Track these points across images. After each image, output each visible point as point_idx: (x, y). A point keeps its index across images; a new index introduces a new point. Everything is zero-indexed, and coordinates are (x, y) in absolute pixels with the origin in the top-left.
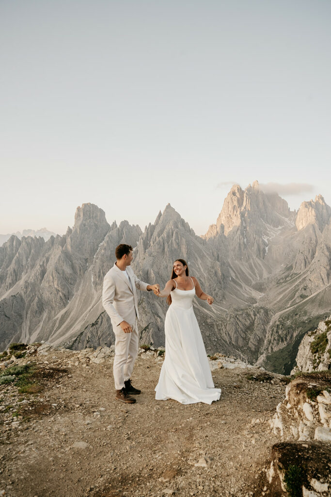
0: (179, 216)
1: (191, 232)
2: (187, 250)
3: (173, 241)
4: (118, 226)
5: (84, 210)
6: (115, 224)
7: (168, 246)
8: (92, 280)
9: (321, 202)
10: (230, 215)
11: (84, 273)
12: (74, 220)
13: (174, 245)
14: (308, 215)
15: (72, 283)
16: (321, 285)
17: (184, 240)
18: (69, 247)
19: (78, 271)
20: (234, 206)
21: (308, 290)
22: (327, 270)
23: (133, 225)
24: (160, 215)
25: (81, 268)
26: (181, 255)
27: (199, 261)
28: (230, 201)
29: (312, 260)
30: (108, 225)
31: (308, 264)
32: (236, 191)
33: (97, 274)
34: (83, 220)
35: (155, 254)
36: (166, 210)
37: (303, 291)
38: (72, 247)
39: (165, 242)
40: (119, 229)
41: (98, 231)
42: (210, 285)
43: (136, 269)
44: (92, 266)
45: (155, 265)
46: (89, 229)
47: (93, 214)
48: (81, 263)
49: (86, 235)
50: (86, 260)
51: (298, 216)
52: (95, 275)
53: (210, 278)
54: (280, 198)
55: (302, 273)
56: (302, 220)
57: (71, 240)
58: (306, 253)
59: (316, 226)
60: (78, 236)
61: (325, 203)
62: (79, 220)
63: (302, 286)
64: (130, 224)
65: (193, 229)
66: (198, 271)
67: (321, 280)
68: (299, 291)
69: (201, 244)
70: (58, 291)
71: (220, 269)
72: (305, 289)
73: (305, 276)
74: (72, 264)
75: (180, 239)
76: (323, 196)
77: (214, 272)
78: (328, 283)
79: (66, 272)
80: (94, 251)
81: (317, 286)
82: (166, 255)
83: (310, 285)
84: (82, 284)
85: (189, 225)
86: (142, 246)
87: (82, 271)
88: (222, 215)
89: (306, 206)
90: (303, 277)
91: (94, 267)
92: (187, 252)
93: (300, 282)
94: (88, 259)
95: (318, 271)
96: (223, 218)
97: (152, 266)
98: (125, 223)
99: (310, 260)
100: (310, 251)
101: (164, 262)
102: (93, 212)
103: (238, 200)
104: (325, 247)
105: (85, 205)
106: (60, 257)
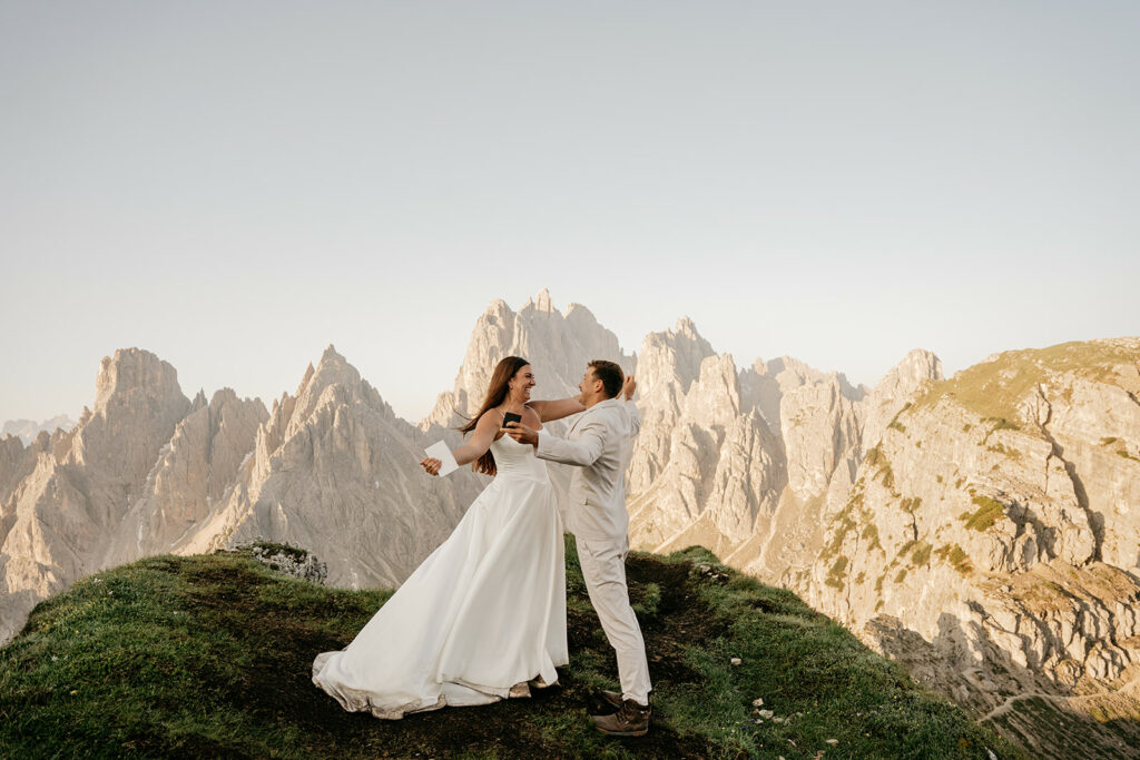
0: (354, 372)
1: (384, 410)
2: (369, 454)
3: (336, 434)
4: (209, 402)
5: (119, 365)
6: (201, 396)
7: (323, 445)
8: (140, 537)
9: (688, 332)
10: (483, 370)
11: (119, 520)
12: (96, 390)
13: (338, 443)
14: (659, 363)
15: (85, 547)
16: (684, 519)
17: (361, 430)
18: (79, 458)
19: (104, 517)
20: (492, 348)
21: (655, 532)
22: (694, 484)
23: (248, 400)
24: (311, 370)
25: (112, 507)
26: (354, 465)
27: (403, 479)
28: (482, 337)
29: (665, 464)
30: (185, 400)
31: (657, 472)
32: (497, 314)
33: (153, 523)
34: (117, 389)
35: (289, 465)
36: (323, 361)
37: (646, 535)
38: (85, 456)
39: (314, 435)
40: (209, 409)
41: (156, 414)
42: (426, 534)
43: (239, 505)
44: (140, 503)
45: (289, 493)
46: (133, 411)
47: (145, 374)
48: (112, 496)
49: (127, 426)
50: (126, 488)
51: (639, 366)
52: (148, 524)
53: (427, 516)
54: (600, 327)
55: (644, 494)
56: (647, 373)
57: (85, 441)
58: (653, 447)
59: (677, 385)
60: (103, 429)
61: (697, 335)
62: (105, 390)
63: (643, 524)
64: (238, 395)
65: (390, 404)
66: (399, 503)
67: (683, 508)
68: (638, 536)
69: (407, 436)
70: (43, 569)
71: (451, 495)
72: (650, 531)
73: (651, 500)
74: (88, 498)
75: (351, 427)
76: (693, 320)
77: (437, 502)
78: (700, 513)
79: (67, 521)
80: (147, 464)
81: (676, 522)
82: (318, 466)
83: (660, 519)
84: (112, 550)
85: (380, 393)
86: (264, 447)
87: (112, 515)
88: (464, 369)
89: (655, 344)
90: (647, 503)
91: (145, 504)
92: (372, 456)
93: (639, 515)
94: (130, 484)
95: (676, 486)
96: (468, 376)
97: (282, 495)
98: (226, 395)
99: (661, 462)
100: (661, 442)
101: (314, 484)
102: (144, 370)
103: (501, 333)
104: (689, 433)
105: (123, 353)
106: (51, 482)
